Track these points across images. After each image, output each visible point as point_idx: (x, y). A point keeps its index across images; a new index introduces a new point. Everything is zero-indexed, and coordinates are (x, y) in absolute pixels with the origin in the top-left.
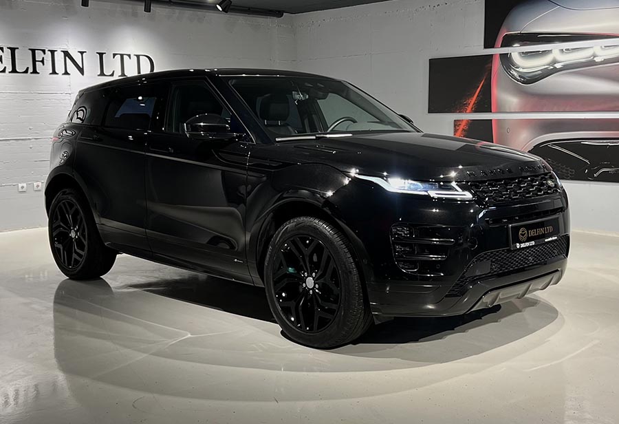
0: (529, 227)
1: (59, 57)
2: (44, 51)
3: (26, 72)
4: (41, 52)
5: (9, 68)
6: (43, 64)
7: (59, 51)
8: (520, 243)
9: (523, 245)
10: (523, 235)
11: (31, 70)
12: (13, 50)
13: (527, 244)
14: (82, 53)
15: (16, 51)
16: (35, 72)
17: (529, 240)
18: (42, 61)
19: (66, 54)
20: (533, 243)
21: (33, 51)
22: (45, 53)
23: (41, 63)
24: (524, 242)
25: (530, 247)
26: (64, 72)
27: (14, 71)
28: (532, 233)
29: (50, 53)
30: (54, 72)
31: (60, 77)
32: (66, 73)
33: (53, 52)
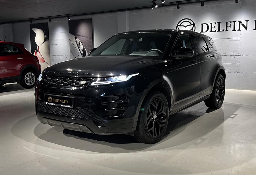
0: (53, 97)
1: (237, 24)
2: (231, 22)
3: (223, 31)
4: (230, 22)
5: (217, 30)
6: (230, 27)
7: (237, 21)
8: (48, 102)
9: (49, 104)
10: (50, 100)
11: (225, 30)
12: (219, 23)
13: (51, 104)
14: (247, 21)
15: (221, 24)
16: (227, 30)
17: (52, 102)
18: (230, 26)
19: (240, 22)
20: (54, 104)
21: (227, 23)
22: (231, 23)
23: (229, 27)
24: (50, 103)
25: (52, 105)
26: (238, 29)
27: (219, 31)
28: (55, 100)
29: (233, 23)
30: (234, 30)
31: (237, 32)
32: (239, 30)
33: (234, 22)
